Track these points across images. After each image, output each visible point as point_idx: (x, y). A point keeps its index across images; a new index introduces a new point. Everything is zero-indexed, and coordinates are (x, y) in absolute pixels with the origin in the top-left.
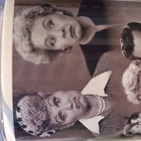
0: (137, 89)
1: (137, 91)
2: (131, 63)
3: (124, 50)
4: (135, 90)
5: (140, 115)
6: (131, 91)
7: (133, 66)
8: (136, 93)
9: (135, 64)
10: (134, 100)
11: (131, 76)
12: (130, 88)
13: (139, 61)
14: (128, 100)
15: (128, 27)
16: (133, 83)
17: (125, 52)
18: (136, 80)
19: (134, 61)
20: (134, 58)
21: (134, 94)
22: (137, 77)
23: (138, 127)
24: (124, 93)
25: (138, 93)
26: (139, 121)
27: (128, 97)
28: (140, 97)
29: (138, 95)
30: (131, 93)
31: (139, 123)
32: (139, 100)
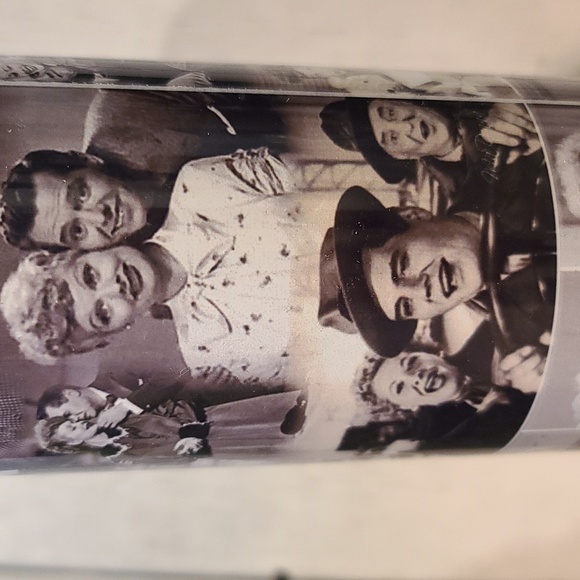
0: (43, 327)
1: (44, 330)
2: (23, 259)
3: (5, 224)
4: (38, 330)
5: (66, 396)
6: (28, 331)
7: (28, 267)
8: (42, 335)
9: (36, 260)
10: (39, 355)
11: (25, 293)
12: (23, 322)
13: (46, 253)
14: (23, 354)
15: (25, 163)
16: (30, 311)
17: (8, 229)
18: (39, 303)
19: (33, 254)
20: (33, 246)
21: (36, 339)
22: (42, 296)
23: (74, 428)
24: (9, 337)
25: (48, 337)
26: (72, 412)
27: (23, 347)
28: (56, 347)
29: (48, 341)
30: (29, 336)
31: (72, 417)
32: (54, 354)
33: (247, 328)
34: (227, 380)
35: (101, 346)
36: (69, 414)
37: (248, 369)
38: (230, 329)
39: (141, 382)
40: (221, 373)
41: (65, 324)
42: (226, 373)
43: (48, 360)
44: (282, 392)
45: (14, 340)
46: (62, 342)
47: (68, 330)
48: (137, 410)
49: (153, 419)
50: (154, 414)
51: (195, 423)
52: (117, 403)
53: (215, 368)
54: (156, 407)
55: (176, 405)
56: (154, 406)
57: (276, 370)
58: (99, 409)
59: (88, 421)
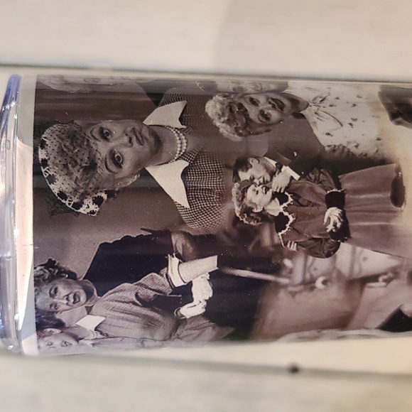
0: (232, 121)
1: (232, 123)
2: (215, 96)
4: (228, 122)
5: (251, 163)
6: (223, 122)
8: (232, 125)
9: (221, 96)
10: (231, 135)
12: (220, 118)
14: (222, 134)
16: (223, 113)
18: (227, 110)
21: (229, 126)
23: (257, 192)
25: (235, 126)
27: (221, 130)
28: (241, 131)
29: (235, 128)
30: (224, 125)
31: (255, 181)
32: (240, 135)
33: (351, 124)
34: (348, 154)
35: (268, 131)
36: (254, 178)
37: (359, 147)
38: (342, 125)
39: (296, 154)
40: (343, 150)
41: (244, 120)
42: (346, 150)
43: (237, 138)
44: (384, 164)
45: (215, 126)
46: (244, 129)
47: (247, 122)
48: (297, 177)
49: (308, 185)
50: (307, 180)
51: (334, 190)
52: (283, 170)
53: (339, 146)
54: (308, 174)
55: (321, 172)
56: (307, 174)
57: (376, 149)
58: (272, 174)
59: (266, 186)
